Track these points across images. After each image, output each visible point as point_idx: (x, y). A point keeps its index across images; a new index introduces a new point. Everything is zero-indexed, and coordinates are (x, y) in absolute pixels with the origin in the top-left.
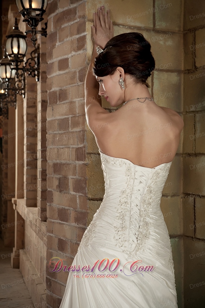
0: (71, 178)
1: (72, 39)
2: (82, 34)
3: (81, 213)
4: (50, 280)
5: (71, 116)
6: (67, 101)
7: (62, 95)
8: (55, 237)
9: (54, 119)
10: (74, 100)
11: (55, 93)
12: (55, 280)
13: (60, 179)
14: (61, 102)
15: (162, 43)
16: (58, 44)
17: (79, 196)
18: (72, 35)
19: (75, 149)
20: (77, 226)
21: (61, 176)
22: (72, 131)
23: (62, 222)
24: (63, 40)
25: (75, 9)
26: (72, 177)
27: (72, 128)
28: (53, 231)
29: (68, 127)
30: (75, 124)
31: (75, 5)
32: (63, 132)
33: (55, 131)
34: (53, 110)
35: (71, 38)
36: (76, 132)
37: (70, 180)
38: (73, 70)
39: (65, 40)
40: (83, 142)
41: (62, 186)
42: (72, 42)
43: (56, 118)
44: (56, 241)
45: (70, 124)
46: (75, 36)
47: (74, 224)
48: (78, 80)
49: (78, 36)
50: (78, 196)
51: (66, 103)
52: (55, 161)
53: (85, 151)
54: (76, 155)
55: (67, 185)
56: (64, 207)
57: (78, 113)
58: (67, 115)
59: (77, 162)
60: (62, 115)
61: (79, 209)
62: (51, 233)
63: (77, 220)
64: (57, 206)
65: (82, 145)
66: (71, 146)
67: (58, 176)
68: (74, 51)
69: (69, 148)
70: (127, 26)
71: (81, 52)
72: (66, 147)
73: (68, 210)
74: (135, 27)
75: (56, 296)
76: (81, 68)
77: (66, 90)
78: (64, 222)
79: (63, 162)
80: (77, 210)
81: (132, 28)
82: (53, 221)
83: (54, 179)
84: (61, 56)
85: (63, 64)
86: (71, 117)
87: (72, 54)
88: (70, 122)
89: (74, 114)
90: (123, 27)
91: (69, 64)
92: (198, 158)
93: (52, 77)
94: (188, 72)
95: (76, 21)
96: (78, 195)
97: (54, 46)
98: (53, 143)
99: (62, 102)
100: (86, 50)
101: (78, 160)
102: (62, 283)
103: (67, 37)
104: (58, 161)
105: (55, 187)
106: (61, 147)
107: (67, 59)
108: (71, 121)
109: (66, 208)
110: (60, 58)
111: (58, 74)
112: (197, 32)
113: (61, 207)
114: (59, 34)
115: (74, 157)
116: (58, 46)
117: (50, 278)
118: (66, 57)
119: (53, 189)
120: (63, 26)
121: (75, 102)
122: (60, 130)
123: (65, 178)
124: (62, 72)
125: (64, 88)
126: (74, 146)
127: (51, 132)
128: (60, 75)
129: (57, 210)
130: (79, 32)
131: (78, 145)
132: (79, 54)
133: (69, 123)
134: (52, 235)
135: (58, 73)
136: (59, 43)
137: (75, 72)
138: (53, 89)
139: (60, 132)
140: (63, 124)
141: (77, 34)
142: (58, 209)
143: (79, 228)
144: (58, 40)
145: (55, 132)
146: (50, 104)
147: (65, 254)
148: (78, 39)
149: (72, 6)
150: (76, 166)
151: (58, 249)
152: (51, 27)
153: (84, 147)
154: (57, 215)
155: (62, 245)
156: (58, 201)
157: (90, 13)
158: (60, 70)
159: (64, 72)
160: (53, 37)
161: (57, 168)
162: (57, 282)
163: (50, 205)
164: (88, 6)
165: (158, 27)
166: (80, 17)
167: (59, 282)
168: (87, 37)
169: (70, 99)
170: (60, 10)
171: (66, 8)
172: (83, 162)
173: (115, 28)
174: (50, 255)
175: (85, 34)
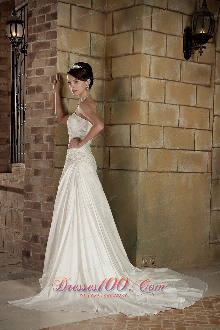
0: (44, 135)
2: (54, 57)
3: (50, 153)
4: (27, 193)
5: (45, 101)
6: (43, 92)
7: (39, 89)
8: (32, 169)
9: (32, 102)
10: (48, 92)
11: (33, 87)
12: (31, 193)
15: (94, 63)
16: (36, 60)
17: (49, 144)
18: (46, 56)
22: (46, 109)
23: (37, 160)
25: (49, 43)
28: (30, 166)
29: (43, 107)
30: (48, 105)
31: (49, 40)
32: (39, 110)
34: (31, 97)
35: (46, 58)
36: (49, 110)
38: (47, 76)
40: (53, 115)
41: (38, 140)
42: (47, 60)
43: (34, 102)
44: (33, 171)
45: (44, 105)
47: (46, 160)
48: (50, 81)
49: (51, 58)
50: (48, 144)
52: (32, 126)
53: (54, 120)
54: (48, 122)
55: (42, 139)
56: (38, 151)
57: (50, 100)
58: (42, 100)
59: (49, 126)
60: (39, 100)
62: (28, 167)
63: (48, 157)
64: (34, 151)
65: (52, 117)
66: (44, 118)
67: (35, 135)
68: (48, 65)
71: (53, 66)
72: (41, 118)
75: (32, 201)
76: (53, 75)
78: (39, 160)
79: (39, 126)
80: (47, 152)
82: (30, 160)
83: (31, 136)
84: (38, 67)
85: (40, 72)
89: (47, 100)
90: (75, 54)
91: (45, 72)
92: (112, 126)
93: (31, 78)
94: (108, 80)
95: (50, 49)
97: (33, 61)
98: (32, 116)
99: (39, 93)
100: (57, 66)
101: (49, 125)
102: (37, 193)
103: (43, 57)
104: (35, 126)
105: (32, 141)
106: (37, 118)
108: (45, 103)
109: (40, 152)
112: (112, 59)
113: (36, 151)
114: (37, 54)
118: (42, 68)
120: (40, 50)
121: (48, 93)
123: (40, 135)
125: (40, 85)
126: (47, 118)
127: (29, 109)
128: (37, 77)
129: (33, 154)
130: (51, 56)
131: (49, 117)
135: (36, 76)
137: (48, 78)
138: (31, 85)
139: (36, 110)
140: (39, 105)
141: (50, 57)
143: (49, 161)
144: (36, 57)
145: (32, 110)
146: (29, 93)
147: (39, 177)
148: (51, 59)
149: (47, 41)
150: (48, 128)
151: (34, 175)
152: (30, 50)
153: (54, 118)
154: (33, 157)
155: (37, 173)
156: (35, 148)
157: (59, 46)
158: (37, 74)
159: (40, 76)
160: (32, 56)
161: (34, 130)
162: (32, 194)
163: (28, 152)
164: (58, 42)
165: (92, 55)
166: (52, 47)
167: (34, 193)
168: (57, 59)
169: (45, 91)
170: (38, 41)
171: (43, 41)
172: (52, 126)
173: (71, 55)
174: (27, 180)
175: (56, 57)
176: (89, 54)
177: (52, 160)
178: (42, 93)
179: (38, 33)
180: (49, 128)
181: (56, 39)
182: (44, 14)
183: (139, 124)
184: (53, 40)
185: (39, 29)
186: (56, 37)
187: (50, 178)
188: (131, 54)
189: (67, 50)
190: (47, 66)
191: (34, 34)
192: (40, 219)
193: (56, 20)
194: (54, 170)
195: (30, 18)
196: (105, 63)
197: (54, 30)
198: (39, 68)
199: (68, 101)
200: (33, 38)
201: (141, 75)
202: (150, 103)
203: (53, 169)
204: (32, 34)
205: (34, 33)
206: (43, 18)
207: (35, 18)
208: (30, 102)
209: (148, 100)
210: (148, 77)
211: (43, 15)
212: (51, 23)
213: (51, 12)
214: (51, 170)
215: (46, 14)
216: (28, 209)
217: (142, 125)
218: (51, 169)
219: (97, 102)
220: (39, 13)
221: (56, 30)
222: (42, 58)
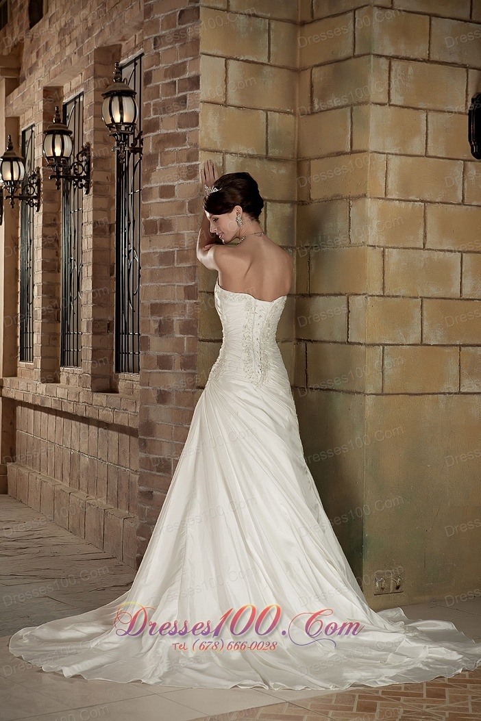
0: (177, 319)
1: (179, 166)
2: (194, 163)
3: (189, 357)
4: (145, 440)
5: (177, 249)
6: (173, 232)
7: (165, 226)
8: (153, 389)
9: (152, 251)
10: (182, 232)
11: (154, 222)
12: (153, 438)
13: (160, 322)
14: (163, 233)
15: (274, 171)
16: (159, 167)
17: (188, 338)
18: (179, 161)
19: (183, 288)
20: (184, 372)
21: (162, 318)
22: (180, 266)
23: (163, 371)
24: (167, 165)
25: (184, 135)
27: (178, 263)
28: (149, 383)
29: (173, 262)
30: (183, 259)
31: (184, 130)
32: (165, 267)
33: (153, 266)
34: (150, 241)
35: (178, 164)
36: (185, 267)
37: (175, 323)
38: (181, 200)
40: (194, 280)
41: (164, 329)
42: (180, 169)
43: (155, 251)
44: (155, 393)
45: (176, 258)
46: (184, 163)
47: (179, 370)
48: (187, 211)
49: (188, 164)
50: (185, 339)
51: (171, 235)
52: (153, 301)
53: (197, 289)
54: (185, 293)
55: (171, 327)
56: (165, 353)
57: (188, 247)
58: (171, 248)
59: (187, 301)
60: (165, 248)
61: (186, 353)
62: (146, 386)
63: (184, 365)
64: (156, 353)
65: (194, 283)
66: (177, 284)
67: (158, 318)
68: (183, 179)
69: (174, 285)
71: (192, 181)
72: (169, 285)
73: (171, 356)
75: (155, 455)
76: (191, 198)
77: (170, 221)
78: (166, 371)
79: (165, 301)
82: (148, 371)
83: (152, 322)
84: (164, 182)
85: (167, 191)
86: (178, 251)
87: (179, 182)
88: (176, 256)
89: (181, 248)
90: (236, 156)
91: (176, 192)
92: (312, 298)
93: (150, 204)
94: (303, 203)
95: (186, 147)
96: (186, 337)
97: (153, 170)
98: (152, 279)
99: (165, 233)
101: (188, 299)
102: (163, 440)
103: (173, 162)
104: (158, 301)
105: (152, 331)
106: (162, 284)
107: (173, 187)
108: (177, 254)
109: (169, 354)
110: (162, 184)
111: (158, 201)
112: (312, 163)
113: (161, 354)
114: (161, 157)
115: (182, 296)
116: (159, 170)
117: (145, 438)
118: (171, 184)
119: (150, 334)
120: (166, 150)
121: (183, 235)
122: (160, 265)
123: (169, 320)
124: (164, 200)
125: (168, 217)
126: (182, 284)
127: (147, 267)
128: (161, 203)
129: (156, 358)
130: (189, 160)
131: (187, 282)
132: (189, 183)
133: (174, 257)
134: (147, 388)
135: (159, 200)
136: (161, 167)
137: (183, 203)
138: (151, 218)
139: (161, 267)
140: (166, 258)
141: (186, 162)
142: (157, 356)
143: (186, 373)
144: (159, 163)
146: (146, 233)
147: (167, 406)
148: (188, 167)
149: (180, 130)
150: (185, 306)
151: (158, 403)
152: (148, 147)
153: (196, 285)
154: (155, 364)
155: (163, 397)
156: (158, 347)
157: (203, 141)
158: (162, 197)
159: (167, 200)
160: (152, 159)
161: (156, 309)
162: (155, 441)
163: (145, 354)
164: (201, 134)
165: (270, 155)
166: (190, 144)
167: (158, 439)
169: (176, 230)
170: (162, 131)
171: (172, 131)
172: (195, 301)
173: (228, 156)
174: (145, 411)
175: (197, 163)
176: (265, 154)
177: (194, 371)
178: (170, 233)
179: (163, 116)
180: (187, 305)
181: (197, 128)
182: (175, 79)
183: (364, 294)
184: (192, 129)
185: (164, 108)
186: (197, 125)
187: (187, 408)
188: (347, 153)
189: (219, 147)
190: (181, 181)
191: (155, 116)
193: (198, 91)
194: (195, 392)
195: (148, 86)
196: (296, 169)
197: (193, 110)
198: (165, 184)
200: (153, 126)
201: (368, 196)
202: (386, 250)
203: (193, 390)
204: (153, 116)
205: (155, 114)
206: (173, 86)
207: (158, 87)
208: (148, 251)
209: (381, 245)
210: (382, 199)
211: (172, 80)
212: (188, 96)
213: (187, 76)
214: (189, 392)
215: (178, 78)
216: (146, 471)
217: (372, 296)
218: (190, 390)
220: (165, 76)
221: (197, 110)
222: (170, 165)
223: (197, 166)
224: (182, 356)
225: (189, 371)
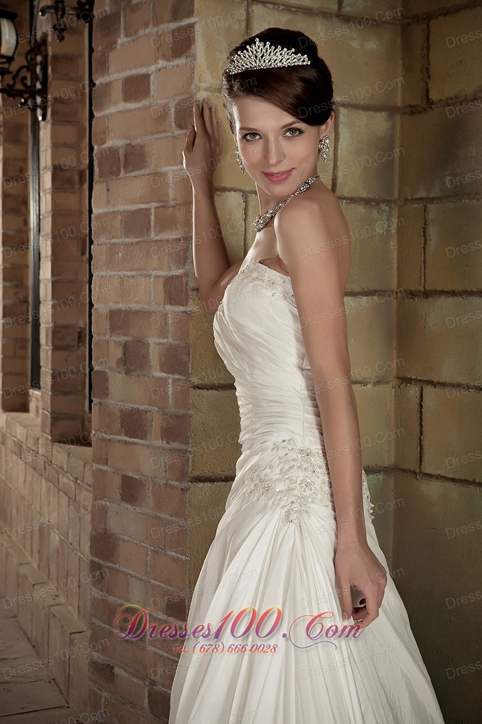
0: (155, 344)
1: (158, 32)
2: (185, 22)
3: (177, 417)
4: (99, 567)
5: (155, 204)
6: (147, 171)
7: (133, 158)
8: (114, 472)
9: (111, 210)
10: (164, 169)
11: (113, 151)
12: (114, 566)
13: (125, 346)
14: (131, 172)
15: (355, 44)
16: (122, 40)
17: (175, 381)
18: (158, 21)
19: (162, 280)
20: (167, 446)
21: (128, 338)
22: (159, 238)
23: (132, 440)
24: (136, 32)
26: (158, 340)
27: (157, 233)
28: (107, 459)
29: (149, 229)
30: (166, 223)
32: (134, 240)
33: (114, 237)
34: (108, 190)
35: (156, 29)
36: (168, 240)
37: (152, 349)
38: (162, 102)
39: (141, 32)
40: (184, 265)
41: (133, 359)
42: (159, 36)
43: (116, 209)
44: (117, 481)
45: (152, 223)
46: (167, 25)
47: (159, 443)
48: (173, 124)
49: (173, 26)
50: (170, 381)
51: (144, 175)
52: (114, 306)
53: (187, 284)
54: (165, 292)
55: (145, 357)
56: (135, 406)
57: (173, 200)
58: (144, 203)
59: (168, 307)
60: (133, 202)
61: (171, 409)
62: (103, 464)
63: (167, 434)
64: (120, 404)
65: (181, 271)
66: (154, 273)
67: (122, 339)
68: (165, 57)
69: (149, 276)
70: (282, 5)
71: (181, 61)
72: (141, 275)
73: (146, 412)
74: (300, 8)
75: (117, 599)
76: (181, 98)
77: (142, 147)
78: (136, 440)
79: (134, 306)
80: (167, 411)
81: (293, 9)
82: (108, 437)
83: (111, 345)
84: (130, 69)
85: (136, 87)
86: (156, 208)
87: (159, 66)
88: (152, 218)
89: (163, 201)
90: (274, 8)
91: (152, 88)
92: (430, 300)
93: (107, 116)
94: (412, 110)
96: (171, 377)
97: (111, 46)
98: (110, 264)
99: (133, 174)
100: (194, 57)
101: (171, 304)
102: (131, 572)
103: (147, 25)
104: (121, 306)
105: (113, 364)
106: (129, 273)
107: (146, 77)
108: (155, 216)
109: (141, 408)
110: (127, 73)
111: (121, 109)
112: (433, 23)
113: (128, 406)
114: (125, 17)
115: (161, 296)
116: (123, 45)
117: (101, 562)
118: (143, 71)
119: (109, 368)
121: (165, 174)
122: (127, 236)
123: (140, 343)
124: (131, 105)
125: (139, 141)
126: (161, 273)
127: (103, 239)
128: (126, 111)
129: (118, 414)
130: (175, 16)
131: (170, 270)
132: (177, 66)
133: (149, 222)
134: (105, 468)
135: (122, 106)
136: (126, 39)
137: (166, 107)
138: (109, 144)
139: (127, 240)
140: (135, 223)
141: (170, 21)
142: (121, 411)
143: (170, 450)
144: (122, 31)
145: (113, 241)
146: (101, 176)
147: (138, 510)
148: (173, 31)
150: (166, 315)
151: (123, 499)
152: (104, 2)
153: (187, 274)
154: (118, 425)
155: (131, 490)
156: (122, 393)
158: (127, 99)
159: (137, 105)
160: (110, 25)
161: (119, 320)
162: (117, 571)
163: (101, 403)
165: (346, 9)
167: (122, 569)
168: (197, 28)
169: (153, 166)
172: (182, 308)
173: (257, 9)
174: (100, 514)
175: (192, 20)
176: (335, 7)
177: (184, 447)
178: (143, 172)
180: (170, 316)
187: (174, 519)
190: (162, 63)
192: (143, 680)
194: (188, 489)
198: (134, 72)
199: (246, 202)
203: (184, 485)
208: (106, 210)
214: (176, 487)
216: (103, 625)
218: (177, 483)
219: (367, 202)
223: (191, 26)
224: (164, 414)
225: (175, 445)
